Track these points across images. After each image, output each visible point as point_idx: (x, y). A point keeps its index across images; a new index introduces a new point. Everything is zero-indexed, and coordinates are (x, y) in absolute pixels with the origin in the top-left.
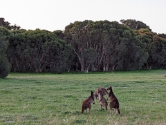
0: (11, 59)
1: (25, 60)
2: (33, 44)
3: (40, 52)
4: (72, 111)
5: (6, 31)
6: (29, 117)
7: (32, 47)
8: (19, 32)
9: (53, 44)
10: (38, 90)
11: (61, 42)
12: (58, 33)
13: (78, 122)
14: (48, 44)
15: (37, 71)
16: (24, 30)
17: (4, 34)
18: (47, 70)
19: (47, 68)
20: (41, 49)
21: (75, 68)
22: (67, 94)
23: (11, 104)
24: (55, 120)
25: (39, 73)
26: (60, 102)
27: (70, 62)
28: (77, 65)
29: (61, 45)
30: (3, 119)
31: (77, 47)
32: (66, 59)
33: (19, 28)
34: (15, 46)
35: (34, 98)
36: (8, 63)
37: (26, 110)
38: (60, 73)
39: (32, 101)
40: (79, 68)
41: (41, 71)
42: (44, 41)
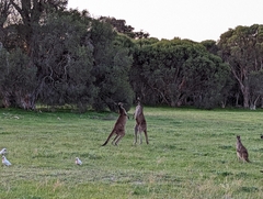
0: (135, 84)
1: (155, 86)
2: (169, 62)
3: (179, 75)
4: (234, 172)
5: (129, 41)
6: (166, 177)
7: (166, 66)
8: (148, 43)
9: (201, 61)
10: (177, 135)
11: (213, 60)
12: (209, 45)
13: (245, 190)
14: (193, 62)
15: (173, 104)
16: (155, 40)
17: (125, 46)
18: (189, 103)
19: (188, 100)
20: (181, 69)
21: (234, 101)
22: (223, 144)
23: (137, 155)
24: (209, 184)
25: (177, 107)
26: (213, 155)
27: (226, 92)
28: (237, 96)
29: (213, 65)
30: (128, 178)
31: (238, 67)
32: (220, 87)
33: (147, 35)
34: (141, 64)
35: (172, 147)
36: (131, 91)
37: (161, 167)
38: (209, 109)
39: (169, 152)
40: (241, 102)
41: (179, 104)
42: (186, 57)
